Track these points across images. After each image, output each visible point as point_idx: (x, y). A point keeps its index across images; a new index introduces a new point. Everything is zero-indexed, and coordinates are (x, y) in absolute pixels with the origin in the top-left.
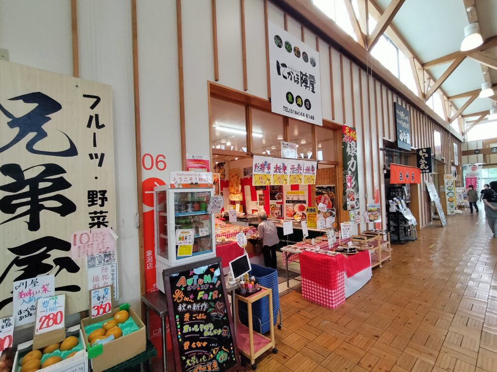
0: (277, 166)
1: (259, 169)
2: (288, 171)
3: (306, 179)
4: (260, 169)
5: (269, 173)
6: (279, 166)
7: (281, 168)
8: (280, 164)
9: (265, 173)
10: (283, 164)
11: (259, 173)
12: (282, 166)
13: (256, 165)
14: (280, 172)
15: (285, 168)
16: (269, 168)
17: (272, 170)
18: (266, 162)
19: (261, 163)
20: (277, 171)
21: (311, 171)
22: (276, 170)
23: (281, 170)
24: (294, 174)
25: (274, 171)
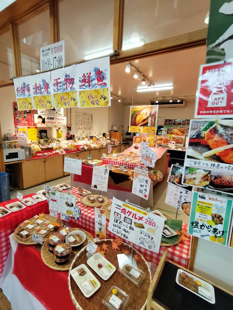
0: (36, 85)
1: (20, 93)
2: (52, 88)
3: (85, 98)
4: (22, 92)
5: (29, 95)
6: (38, 85)
7: (42, 86)
8: (39, 82)
9: (26, 97)
10: (44, 81)
11: (22, 97)
12: (42, 83)
13: (17, 89)
14: (41, 93)
15: (47, 86)
16: (29, 90)
17: (32, 91)
18: (24, 84)
19: (20, 87)
20: (38, 91)
21: (96, 81)
22: (36, 92)
23: (43, 90)
24: (60, 92)
25: (34, 93)
